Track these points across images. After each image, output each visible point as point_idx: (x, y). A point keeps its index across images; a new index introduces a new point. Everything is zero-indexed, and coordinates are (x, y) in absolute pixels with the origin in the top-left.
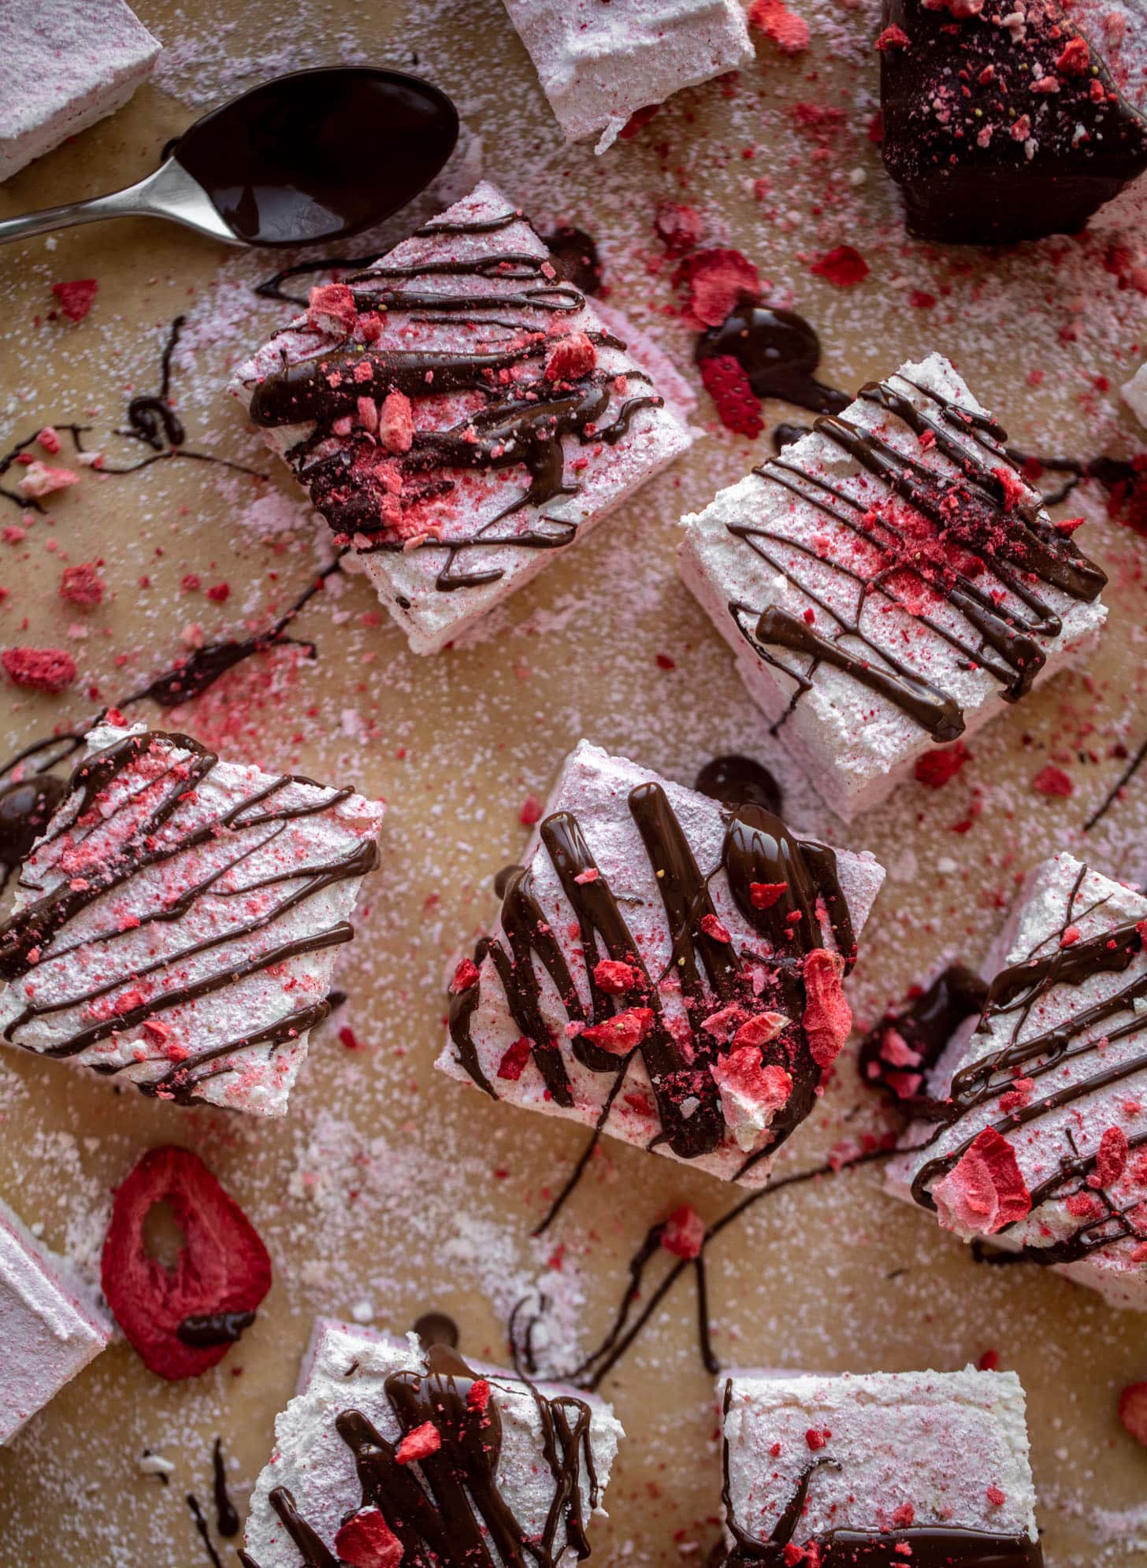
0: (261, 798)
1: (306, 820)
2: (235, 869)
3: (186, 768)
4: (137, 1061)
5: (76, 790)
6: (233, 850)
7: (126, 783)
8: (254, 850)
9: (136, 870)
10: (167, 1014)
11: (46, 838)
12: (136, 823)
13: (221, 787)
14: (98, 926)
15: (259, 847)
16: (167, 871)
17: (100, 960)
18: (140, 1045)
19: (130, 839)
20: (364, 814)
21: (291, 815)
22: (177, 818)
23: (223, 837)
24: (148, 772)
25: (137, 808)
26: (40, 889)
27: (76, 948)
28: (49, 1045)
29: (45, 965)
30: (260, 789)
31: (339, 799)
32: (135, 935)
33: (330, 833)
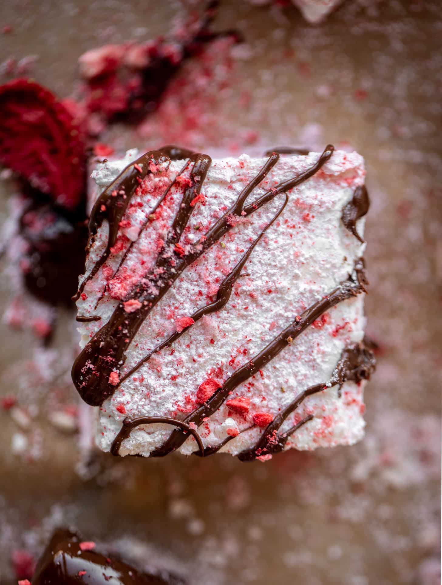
0: (258, 181)
1: (302, 187)
2: (257, 248)
3: (186, 176)
4: (232, 437)
5: (100, 225)
6: (250, 233)
7: (140, 205)
8: (267, 227)
9: (174, 277)
10: (241, 389)
11: (87, 274)
12: (160, 237)
13: (222, 183)
14: (159, 335)
15: (271, 223)
16: (201, 268)
17: (171, 363)
18: (231, 423)
19: (161, 253)
20: (348, 166)
21: (288, 187)
22: (193, 221)
23: (238, 223)
24: (156, 189)
25: (158, 224)
26: (97, 319)
27: (147, 359)
28: (152, 448)
29: (127, 382)
30: (255, 173)
31: (323, 160)
32: (192, 331)
33: (326, 191)
